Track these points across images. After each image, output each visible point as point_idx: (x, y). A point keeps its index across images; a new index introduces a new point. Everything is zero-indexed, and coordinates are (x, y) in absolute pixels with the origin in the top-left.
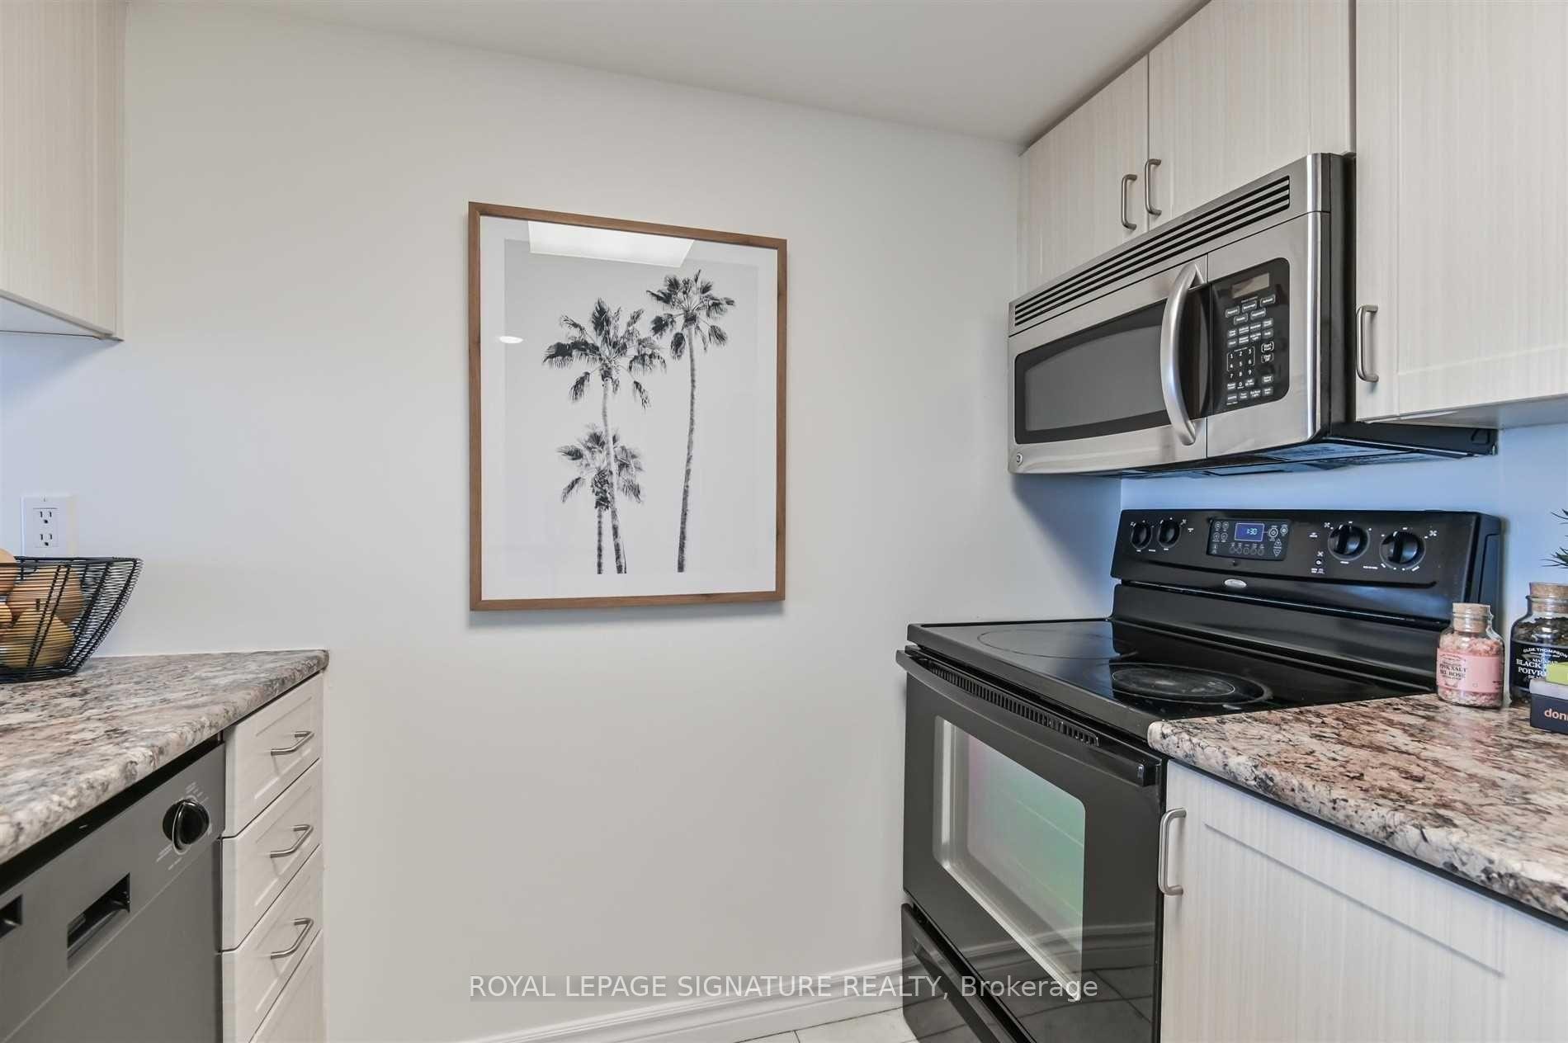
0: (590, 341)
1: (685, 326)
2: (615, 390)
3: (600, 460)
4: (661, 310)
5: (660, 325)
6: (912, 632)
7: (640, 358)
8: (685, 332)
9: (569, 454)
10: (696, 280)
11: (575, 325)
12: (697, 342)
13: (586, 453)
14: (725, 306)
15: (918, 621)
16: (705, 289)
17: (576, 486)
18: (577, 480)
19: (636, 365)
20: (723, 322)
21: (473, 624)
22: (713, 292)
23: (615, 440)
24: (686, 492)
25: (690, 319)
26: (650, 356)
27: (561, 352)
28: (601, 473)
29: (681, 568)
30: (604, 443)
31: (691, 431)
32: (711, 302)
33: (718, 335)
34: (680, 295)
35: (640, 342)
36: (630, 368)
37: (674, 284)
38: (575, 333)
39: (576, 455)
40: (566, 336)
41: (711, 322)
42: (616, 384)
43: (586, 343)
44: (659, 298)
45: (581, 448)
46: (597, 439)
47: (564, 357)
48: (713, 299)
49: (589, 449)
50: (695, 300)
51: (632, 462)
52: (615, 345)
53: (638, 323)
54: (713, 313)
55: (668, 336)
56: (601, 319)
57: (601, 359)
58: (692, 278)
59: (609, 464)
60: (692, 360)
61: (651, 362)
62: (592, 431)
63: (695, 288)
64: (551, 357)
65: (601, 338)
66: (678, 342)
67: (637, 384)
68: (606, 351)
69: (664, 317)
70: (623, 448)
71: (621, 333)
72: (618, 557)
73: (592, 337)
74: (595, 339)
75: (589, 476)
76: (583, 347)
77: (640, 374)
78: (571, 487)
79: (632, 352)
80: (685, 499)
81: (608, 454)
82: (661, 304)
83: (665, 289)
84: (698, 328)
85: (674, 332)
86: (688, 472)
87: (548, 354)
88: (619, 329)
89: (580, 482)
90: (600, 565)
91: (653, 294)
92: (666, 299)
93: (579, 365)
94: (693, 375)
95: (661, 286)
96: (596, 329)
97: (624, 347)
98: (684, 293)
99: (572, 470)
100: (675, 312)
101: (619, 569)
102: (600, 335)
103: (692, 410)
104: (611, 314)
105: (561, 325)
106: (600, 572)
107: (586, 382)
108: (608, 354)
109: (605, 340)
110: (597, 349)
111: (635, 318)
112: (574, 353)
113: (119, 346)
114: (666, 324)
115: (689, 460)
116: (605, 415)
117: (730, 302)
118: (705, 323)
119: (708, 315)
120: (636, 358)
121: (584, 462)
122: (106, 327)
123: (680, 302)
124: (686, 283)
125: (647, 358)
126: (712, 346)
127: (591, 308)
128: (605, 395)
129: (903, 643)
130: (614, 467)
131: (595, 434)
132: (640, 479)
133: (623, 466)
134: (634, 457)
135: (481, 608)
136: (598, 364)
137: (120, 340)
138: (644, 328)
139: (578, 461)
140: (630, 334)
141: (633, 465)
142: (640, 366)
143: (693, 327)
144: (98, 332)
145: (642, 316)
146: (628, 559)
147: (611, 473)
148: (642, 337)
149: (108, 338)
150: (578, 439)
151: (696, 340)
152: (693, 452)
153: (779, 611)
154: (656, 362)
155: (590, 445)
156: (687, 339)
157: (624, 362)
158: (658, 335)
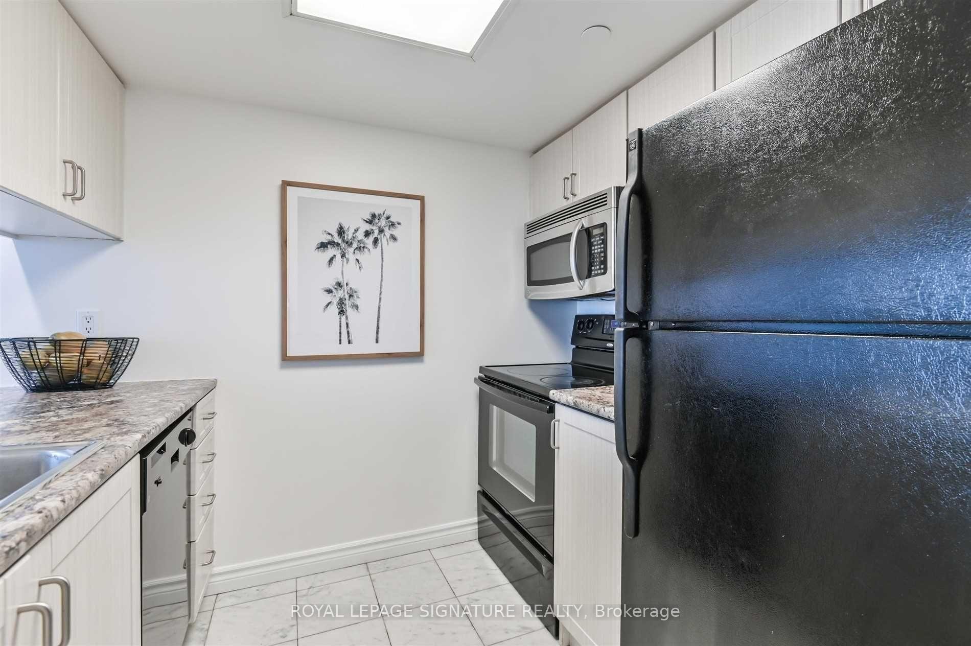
0: (336, 241)
1: (379, 234)
2: (347, 263)
3: (340, 294)
4: (368, 227)
5: (367, 234)
6: (482, 369)
7: (359, 248)
8: (379, 237)
9: (327, 291)
10: (384, 214)
11: (329, 234)
12: (384, 241)
13: (334, 291)
14: (397, 225)
15: (484, 364)
16: (388, 218)
17: (330, 305)
18: (330, 302)
19: (357, 252)
20: (395, 232)
21: (282, 367)
22: (391, 219)
23: (347, 284)
24: (379, 308)
25: (381, 231)
26: (363, 248)
27: (323, 246)
28: (341, 299)
29: (377, 342)
30: (342, 286)
31: (382, 280)
32: (390, 224)
33: (394, 238)
34: (377, 220)
35: (358, 241)
36: (354, 253)
37: (374, 216)
38: (329, 237)
39: (329, 291)
40: (325, 239)
41: (391, 232)
42: (348, 260)
43: (334, 242)
44: (367, 222)
45: (332, 288)
46: (339, 285)
47: (324, 248)
48: (391, 222)
49: (336, 289)
50: (383, 222)
51: (355, 294)
52: (347, 243)
53: (358, 232)
54: (391, 228)
55: (371, 238)
56: (341, 231)
57: (341, 249)
58: (382, 213)
59: (344, 295)
60: (382, 249)
61: (363, 250)
62: (336, 281)
63: (383, 217)
64: (318, 248)
65: (341, 239)
66: (376, 241)
67: (357, 260)
68: (343, 245)
69: (369, 230)
70: (351, 288)
71: (350, 237)
72: (349, 337)
73: (337, 239)
74: (338, 239)
75: (336, 301)
76: (332, 243)
77: (358, 255)
78: (328, 305)
79: (355, 245)
80: (379, 311)
81: (344, 291)
82: (368, 224)
83: (370, 218)
84: (384, 235)
85: (374, 237)
86: (380, 299)
87: (317, 247)
88: (349, 235)
89: (331, 303)
90: (340, 340)
91: (364, 220)
92: (370, 222)
93: (331, 251)
94: (382, 256)
95: (369, 217)
96: (338, 235)
97: (351, 243)
98: (378, 219)
99: (328, 298)
100: (374, 228)
101: (349, 342)
102: (341, 238)
103: (382, 271)
104: (345, 229)
105: (323, 234)
106: (340, 343)
107: (334, 259)
108: (344, 246)
109: (343, 240)
110: (339, 244)
111: (356, 231)
112: (329, 246)
113: (122, 243)
114: (370, 233)
115: (380, 294)
116: (342, 274)
117: (399, 224)
118: (388, 232)
119: (389, 229)
120: (357, 248)
121: (333, 295)
122: (118, 235)
123: (377, 224)
124: (379, 215)
125: (362, 248)
126: (391, 243)
127: (337, 227)
128: (343, 265)
129: (478, 374)
130: (347, 297)
131: (338, 282)
132: (358, 302)
133: (351, 296)
134: (356, 292)
135: (287, 360)
136: (340, 251)
137: (122, 241)
138: (360, 235)
139: (331, 294)
140: (354, 238)
141: (355, 295)
142: (359, 252)
143: (382, 235)
144: (114, 238)
145: (359, 230)
146: (353, 337)
147: (345, 299)
148: (359, 239)
149: (119, 240)
150: (330, 284)
151: (384, 240)
152: (383, 290)
153: (422, 361)
154: (365, 250)
155: (336, 287)
156: (380, 240)
157: (351, 250)
158: (367, 238)
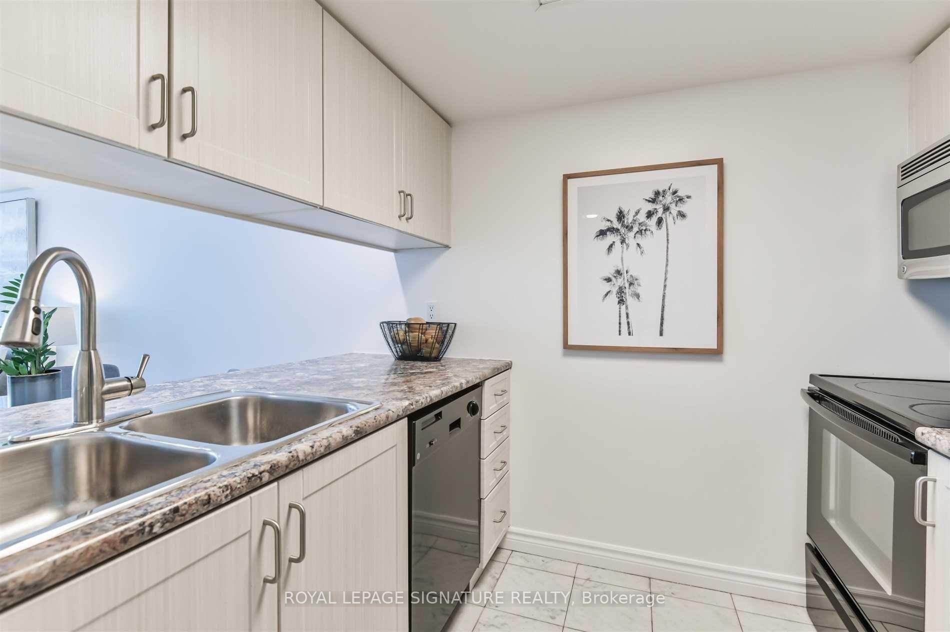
0: (615, 227)
1: (664, 213)
2: (627, 248)
3: (620, 282)
4: (650, 207)
5: (650, 215)
6: (813, 378)
7: (640, 232)
8: (664, 216)
9: (606, 280)
10: (669, 189)
11: (608, 220)
12: (670, 220)
13: (613, 279)
14: (686, 199)
15: (817, 372)
16: (675, 192)
17: (609, 295)
18: (609, 292)
19: (638, 235)
20: (683, 208)
21: (565, 355)
22: (679, 194)
23: (627, 272)
24: (664, 296)
25: (666, 209)
26: (645, 230)
27: (602, 233)
28: (620, 288)
29: (661, 334)
30: (622, 274)
31: (667, 265)
32: (678, 199)
33: (682, 215)
34: (661, 198)
35: (640, 224)
36: (635, 237)
37: (657, 193)
38: (609, 224)
39: (608, 280)
40: (604, 226)
41: (678, 209)
42: (628, 246)
43: (613, 228)
44: (649, 201)
45: (611, 276)
46: (618, 272)
47: (603, 235)
48: (679, 197)
49: (615, 277)
50: (669, 199)
51: (636, 282)
52: (627, 227)
53: (639, 214)
54: (679, 204)
55: (655, 219)
56: (621, 216)
57: (620, 235)
58: (667, 188)
59: (624, 284)
60: (667, 230)
61: (645, 233)
62: (616, 269)
63: (669, 194)
64: (597, 236)
65: (620, 225)
66: (660, 221)
67: (638, 244)
68: (623, 230)
69: (652, 210)
70: (631, 276)
71: (630, 221)
72: (629, 328)
73: (616, 225)
74: (617, 225)
75: (615, 290)
76: (612, 230)
77: (639, 240)
78: (606, 295)
79: (636, 229)
80: (663, 300)
81: (624, 279)
82: (650, 204)
83: (653, 197)
84: (670, 213)
85: (657, 217)
86: (665, 286)
87: (596, 235)
88: (629, 219)
89: (611, 292)
90: (620, 331)
91: (646, 200)
92: (653, 201)
93: (610, 238)
94: (667, 237)
95: (651, 195)
96: (618, 221)
97: (632, 227)
98: (663, 196)
99: (607, 287)
100: (657, 207)
101: (629, 334)
102: (620, 223)
103: (667, 255)
104: (625, 213)
105: (602, 221)
106: (620, 334)
107: (613, 246)
108: (623, 232)
109: (623, 225)
110: (619, 230)
111: (637, 213)
112: (608, 233)
113: (450, 250)
114: (653, 214)
115: (665, 280)
116: (622, 260)
117: (689, 197)
118: (674, 210)
119: (676, 206)
120: (638, 232)
121: (613, 283)
122: (446, 243)
123: (661, 201)
124: (664, 191)
125: (643, 231)
126: (679, 221)
127: (615, 212)
128: (623, 252)
129: (807, 385)
130: (627, 285)
131: (618, 270)
132: (639, 290)
133: (631, 284)
134: (636, 279)
135: (569, 348)
136: (619, 237)
137: (450, 247)
138: (642, 217)
139: (610, 283)
140: (634, 221)
141: (636, 283)
142: (640, 236)
143: (668, 213)
144: (441, 244)
145: (641, 211)
146: (634, 328)
147: (625, 288)
148: (641, 221)
149: (447, 247)
150: (610, 272)
151: (669, 219)
152: (668, 276)
153: (721, 360)
154: (648, 232)
155: (615, 275)
156: (664, 220)
157: (632, 234)
158: (649, 219)
